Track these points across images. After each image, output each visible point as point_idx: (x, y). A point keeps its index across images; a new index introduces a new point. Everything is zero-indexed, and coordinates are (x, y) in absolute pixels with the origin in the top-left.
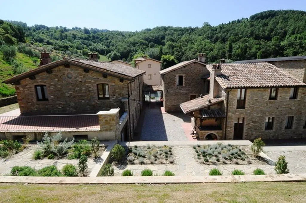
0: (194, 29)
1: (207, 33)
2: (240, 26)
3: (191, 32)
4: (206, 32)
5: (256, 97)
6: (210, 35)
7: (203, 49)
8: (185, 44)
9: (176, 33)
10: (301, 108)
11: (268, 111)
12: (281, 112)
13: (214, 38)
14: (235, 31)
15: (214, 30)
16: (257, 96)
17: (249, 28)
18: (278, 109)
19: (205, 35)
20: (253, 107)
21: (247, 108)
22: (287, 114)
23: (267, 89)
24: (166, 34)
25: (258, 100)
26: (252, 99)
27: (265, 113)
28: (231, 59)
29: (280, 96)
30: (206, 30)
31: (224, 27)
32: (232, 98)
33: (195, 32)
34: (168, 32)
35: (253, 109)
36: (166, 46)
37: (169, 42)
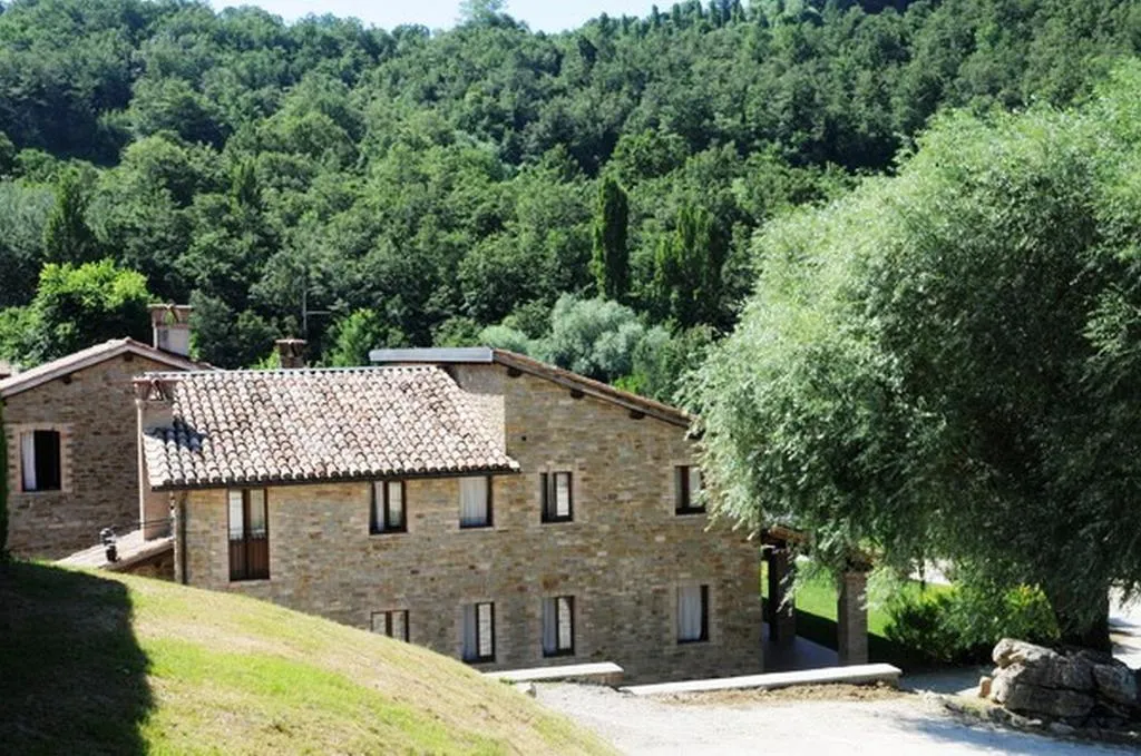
0: (386, 38)
1: (489, 84)
2: (721, 50)
3: (357, 66)
4: (483, 73)
5: (314, 524)
6: (505, 103)
7: (429, 218)
8: (293, 170)
9: (233, 64)
10: (517, 564)
11: (375, 586)
12: (434, 585)
13: (540, 127)
14: (688, 83)
15: (541, 60)
16: (315, 519)
17: (781, 70)
18: (414, 572)
19: (469, 97)
20: (306, 568)
21: (280, 574)
22: (460, 596)
23: (354, 487)
24: (142, 64)
25: (324, 538)
26: (296, 533)
27: (363, 595)
28: (624, 301)
29: (420, 516)
30: (479, 62)
31: (612, 50)
32: (205, 532)
33: (395, 62)
34: (157, 46)
35: (307, 579)
36: (126, 176)
37: (155, 139)
